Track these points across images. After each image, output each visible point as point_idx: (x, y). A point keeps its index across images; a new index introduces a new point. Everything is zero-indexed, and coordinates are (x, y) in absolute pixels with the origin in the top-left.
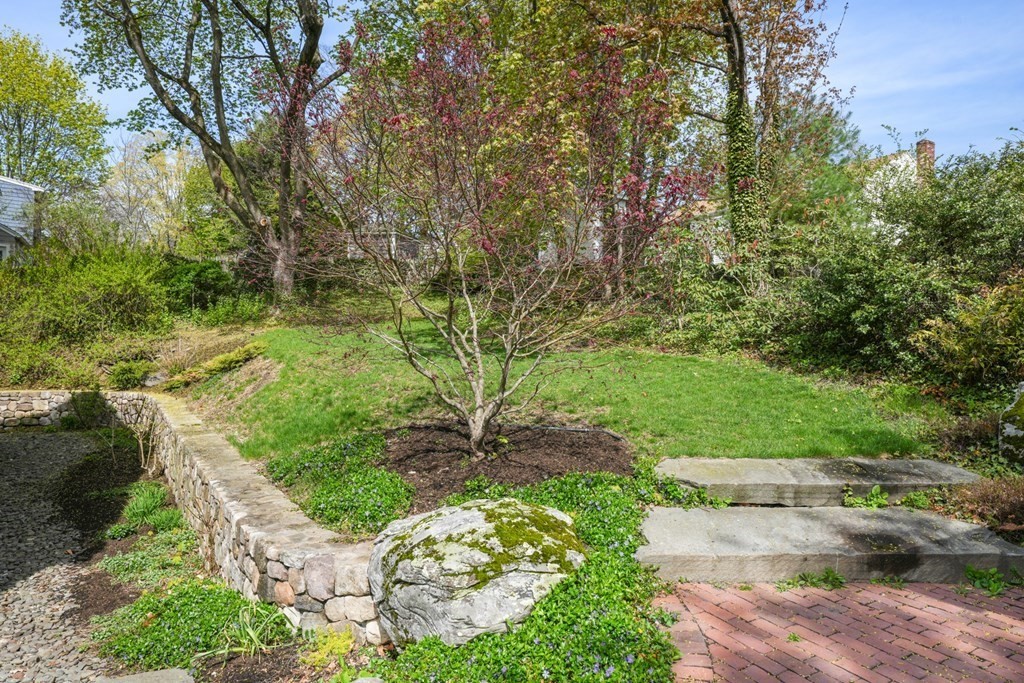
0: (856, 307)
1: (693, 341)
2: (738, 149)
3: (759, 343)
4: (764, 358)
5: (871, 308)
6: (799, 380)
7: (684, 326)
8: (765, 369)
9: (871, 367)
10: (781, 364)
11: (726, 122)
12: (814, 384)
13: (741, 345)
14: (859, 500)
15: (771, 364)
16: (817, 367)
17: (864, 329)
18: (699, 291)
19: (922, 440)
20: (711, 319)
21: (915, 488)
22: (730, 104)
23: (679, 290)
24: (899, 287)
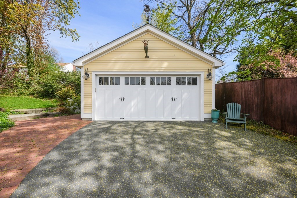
0: (49, 89)
1: (19, 94)
2: (29, 59)
3: (33, 94)
4: (34, 97)
5: (52, 89)
6: (40, 100)
7: (16, 92)
8: (34, 98)
9: (52, 98)
10: (37, 98)
11: (26, 53)
12: (43, 100)
13: (30, 95)
14: (44, 111)
15: (35, 98)
16: (44, 98)
17: (50, 92)
18: (20, 85)
19: (56, 105)
20: (23, 90)
21: (52, 109)
22: (27, 50)
23: (15, 84)
24: (55, 87)
